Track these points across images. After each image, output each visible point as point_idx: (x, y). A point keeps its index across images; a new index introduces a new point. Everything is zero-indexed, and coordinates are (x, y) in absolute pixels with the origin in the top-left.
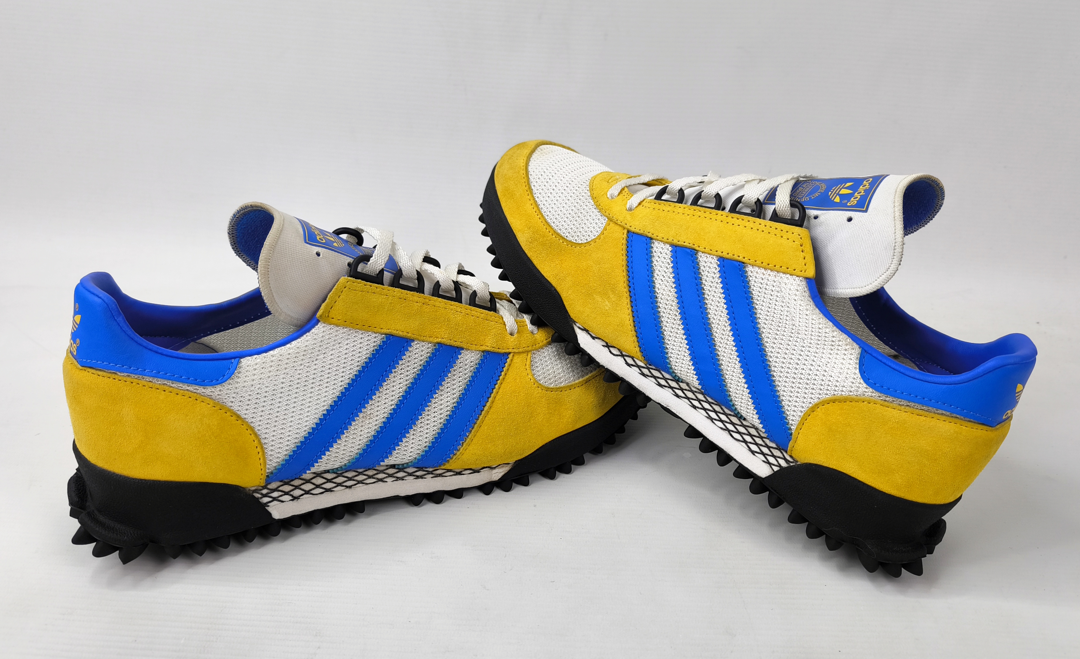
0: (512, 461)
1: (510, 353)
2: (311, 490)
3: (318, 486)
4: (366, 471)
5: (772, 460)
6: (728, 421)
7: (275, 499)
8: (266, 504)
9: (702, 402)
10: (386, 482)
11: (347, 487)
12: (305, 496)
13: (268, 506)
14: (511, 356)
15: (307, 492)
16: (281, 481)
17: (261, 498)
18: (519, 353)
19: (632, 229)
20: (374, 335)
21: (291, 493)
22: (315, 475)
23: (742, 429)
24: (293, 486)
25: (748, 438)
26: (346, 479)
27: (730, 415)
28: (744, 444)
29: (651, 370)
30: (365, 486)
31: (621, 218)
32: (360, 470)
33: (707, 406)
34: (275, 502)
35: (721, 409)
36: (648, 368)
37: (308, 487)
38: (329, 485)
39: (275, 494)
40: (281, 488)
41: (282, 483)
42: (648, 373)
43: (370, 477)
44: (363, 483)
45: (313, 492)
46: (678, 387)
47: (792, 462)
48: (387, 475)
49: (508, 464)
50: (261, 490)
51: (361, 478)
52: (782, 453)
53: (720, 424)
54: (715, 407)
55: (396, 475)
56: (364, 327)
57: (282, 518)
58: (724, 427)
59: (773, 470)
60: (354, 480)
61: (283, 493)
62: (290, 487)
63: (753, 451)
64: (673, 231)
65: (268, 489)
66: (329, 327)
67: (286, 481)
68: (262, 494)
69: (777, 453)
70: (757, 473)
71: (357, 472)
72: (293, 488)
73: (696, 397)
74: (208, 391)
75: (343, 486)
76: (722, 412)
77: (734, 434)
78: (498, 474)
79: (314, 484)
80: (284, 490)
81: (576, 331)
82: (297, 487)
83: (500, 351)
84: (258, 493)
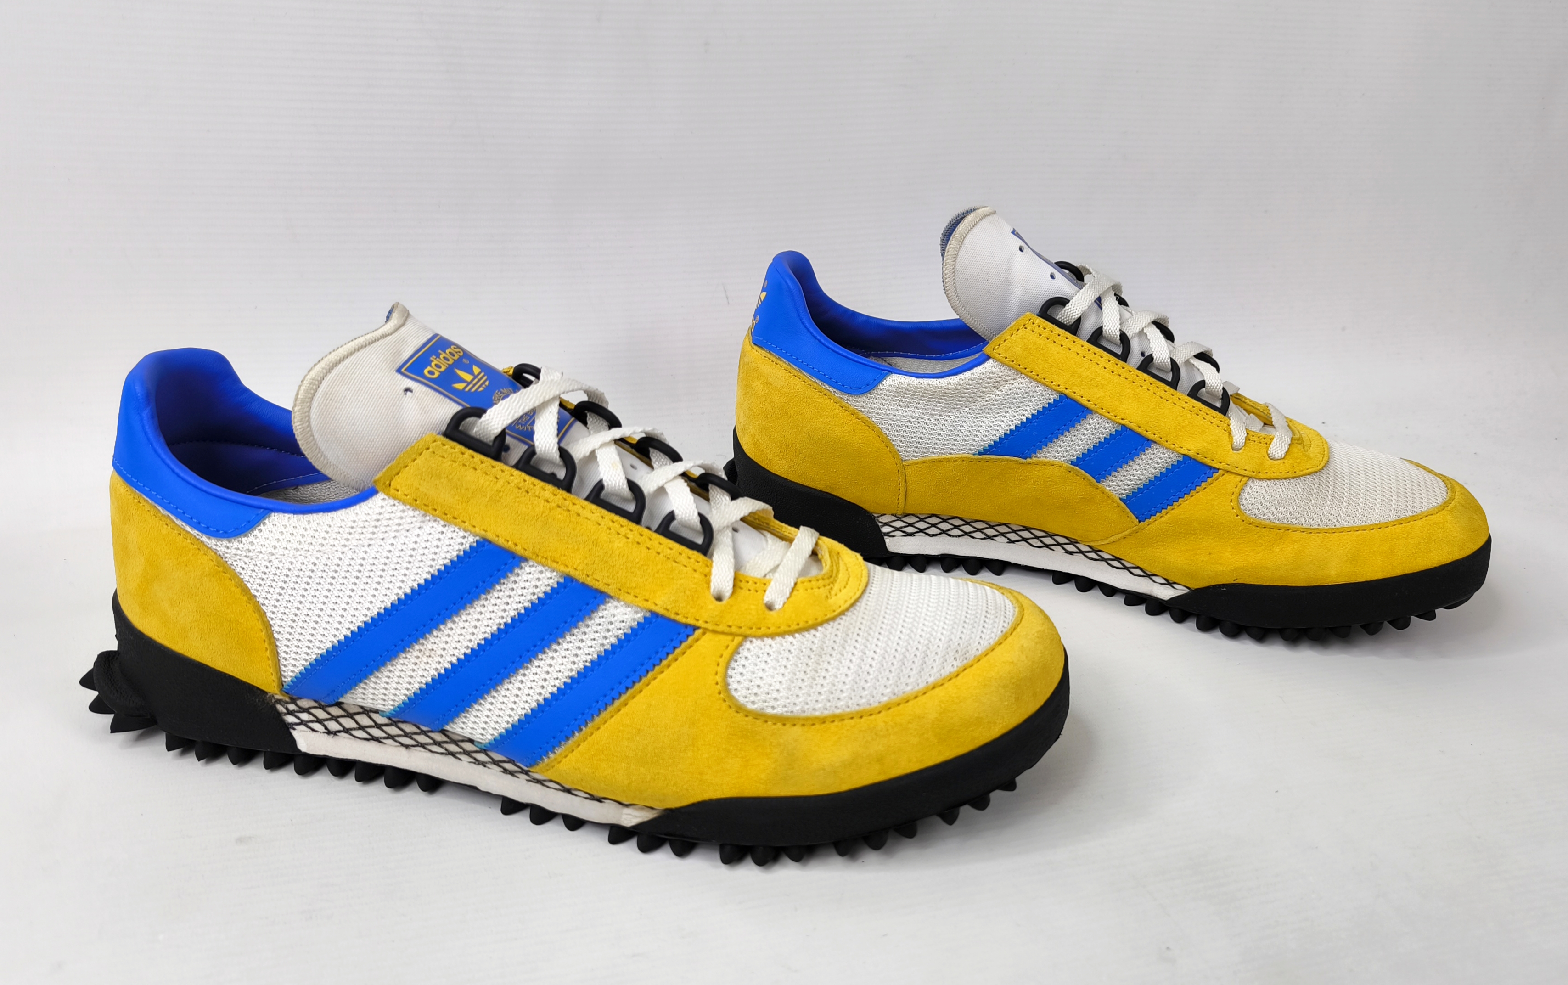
0: (661, 806)
1: (698, 628)
2: (351, 729)
3: (361, 728)
4: (432, 731)
7: (302, 723)
8: (292, 726)
10: (460, 759)
11: (402, 745)
12: (343, 734)
13: (294, 729)
14: (698, 633)
15: (347, 731)
16: (315, 701)
17: (286, 714)
18: (714, 632)
20: (462, 533)
21: (326, 723)
22: (361, 710)
24: (329, 714)
26: (401, 733)
30: (429, 754)
32: (424, 728)
34: (302, 727)
37: (348, 723)
38: (376, 732)
39: (305, 716)
40: (313, 711)
41: (316, 705)
43: (436, 743)
44: (425, 748)
45: (354, 732)
48: (462, 751)
49: (652, 808)
50: (287, 703)
51: (422, 739)
55: (474, 755)
56: (448, 517)
57: (311, 752)
60: (412, 739)
61: (315, 719)
62: (325, 714)
65: (297, 705)
66: (392, 502)
67: (323, 704)
68: (287, 709)
71: (419, 728)
72: (329, 717)
74: (212, 543)
75: (396, 741)
78: (630, 817)
79: (357, 723)
80: (317, 715)
82: (335, 718)
83: (678, 618)
84: (283, 706)
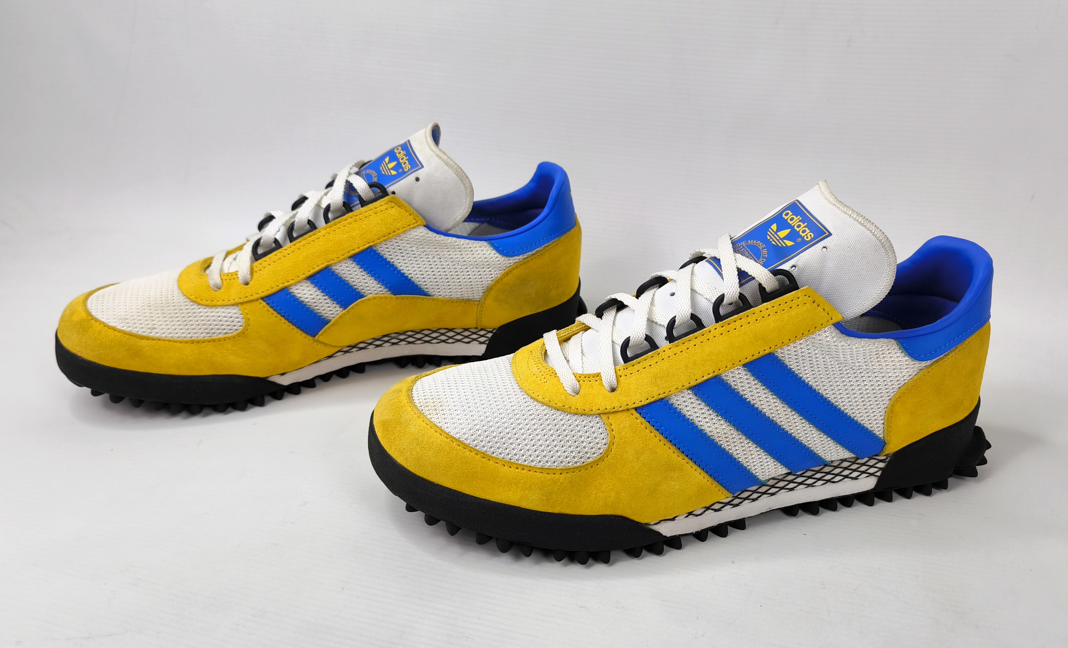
5: (872, 470)
6: (824, 474)
9: (795, 481)
19: (638, 404)
23: (837, 471)
25: (846, 472)
27: (822, 469)
28: (846, 479)
29: (739, 496)
31: (617, 405)
33: (800, 480)
35: (812, 472)
36: (737, 497)
42: (739, 501)
46: (787, 483)
47: (887, 458)
52: (875, 459)
53: (821, 482)
54: (807, 474)
58: (824, 482)
59: (878, 476)
63: (856, 477)
64: (682, 376)
69: (872, 462)
70: (867, 490)
73: (788, 481)
76: (814, 473)
77: (835, 480)
81: (655, 530)
